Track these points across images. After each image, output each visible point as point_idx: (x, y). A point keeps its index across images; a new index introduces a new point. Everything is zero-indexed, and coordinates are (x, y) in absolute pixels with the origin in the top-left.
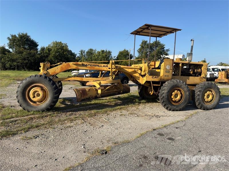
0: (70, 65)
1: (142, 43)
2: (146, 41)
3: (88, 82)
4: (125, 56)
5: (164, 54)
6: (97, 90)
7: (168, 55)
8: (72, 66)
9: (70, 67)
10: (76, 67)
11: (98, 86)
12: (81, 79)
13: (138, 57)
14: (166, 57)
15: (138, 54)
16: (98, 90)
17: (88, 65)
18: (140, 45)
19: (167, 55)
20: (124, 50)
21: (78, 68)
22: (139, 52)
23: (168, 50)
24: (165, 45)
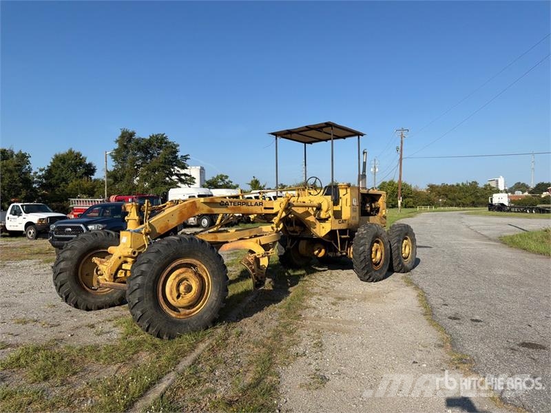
0: (198, 206)
1: (122, 137)
2: (130, 131)
3: (227, 242)
4: (73, 167)
5: (176, 165)
6: (257, 260)
7: (187, 168)
8: (201, 207)
9: (197, 211)
10: (209, 211)
11: (259, 251)
12: (213, 237)
13: (115, 170)
14: (183, 172)
15: (114, 164)
16: (261, 259)
17: (230, 204)
18: (117, 141)
19: (184, 167)
20: (67, 151)
21: (212, 211)
22: (115, 158)
23: (185, 158)
24: (178, 146)
